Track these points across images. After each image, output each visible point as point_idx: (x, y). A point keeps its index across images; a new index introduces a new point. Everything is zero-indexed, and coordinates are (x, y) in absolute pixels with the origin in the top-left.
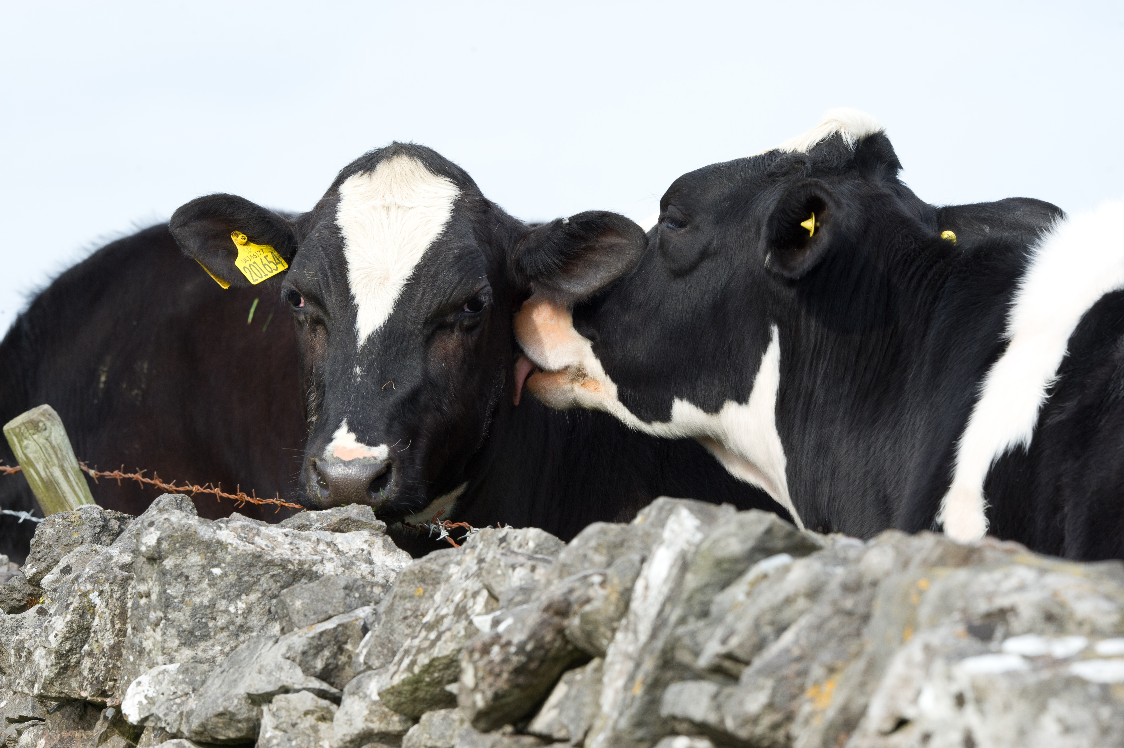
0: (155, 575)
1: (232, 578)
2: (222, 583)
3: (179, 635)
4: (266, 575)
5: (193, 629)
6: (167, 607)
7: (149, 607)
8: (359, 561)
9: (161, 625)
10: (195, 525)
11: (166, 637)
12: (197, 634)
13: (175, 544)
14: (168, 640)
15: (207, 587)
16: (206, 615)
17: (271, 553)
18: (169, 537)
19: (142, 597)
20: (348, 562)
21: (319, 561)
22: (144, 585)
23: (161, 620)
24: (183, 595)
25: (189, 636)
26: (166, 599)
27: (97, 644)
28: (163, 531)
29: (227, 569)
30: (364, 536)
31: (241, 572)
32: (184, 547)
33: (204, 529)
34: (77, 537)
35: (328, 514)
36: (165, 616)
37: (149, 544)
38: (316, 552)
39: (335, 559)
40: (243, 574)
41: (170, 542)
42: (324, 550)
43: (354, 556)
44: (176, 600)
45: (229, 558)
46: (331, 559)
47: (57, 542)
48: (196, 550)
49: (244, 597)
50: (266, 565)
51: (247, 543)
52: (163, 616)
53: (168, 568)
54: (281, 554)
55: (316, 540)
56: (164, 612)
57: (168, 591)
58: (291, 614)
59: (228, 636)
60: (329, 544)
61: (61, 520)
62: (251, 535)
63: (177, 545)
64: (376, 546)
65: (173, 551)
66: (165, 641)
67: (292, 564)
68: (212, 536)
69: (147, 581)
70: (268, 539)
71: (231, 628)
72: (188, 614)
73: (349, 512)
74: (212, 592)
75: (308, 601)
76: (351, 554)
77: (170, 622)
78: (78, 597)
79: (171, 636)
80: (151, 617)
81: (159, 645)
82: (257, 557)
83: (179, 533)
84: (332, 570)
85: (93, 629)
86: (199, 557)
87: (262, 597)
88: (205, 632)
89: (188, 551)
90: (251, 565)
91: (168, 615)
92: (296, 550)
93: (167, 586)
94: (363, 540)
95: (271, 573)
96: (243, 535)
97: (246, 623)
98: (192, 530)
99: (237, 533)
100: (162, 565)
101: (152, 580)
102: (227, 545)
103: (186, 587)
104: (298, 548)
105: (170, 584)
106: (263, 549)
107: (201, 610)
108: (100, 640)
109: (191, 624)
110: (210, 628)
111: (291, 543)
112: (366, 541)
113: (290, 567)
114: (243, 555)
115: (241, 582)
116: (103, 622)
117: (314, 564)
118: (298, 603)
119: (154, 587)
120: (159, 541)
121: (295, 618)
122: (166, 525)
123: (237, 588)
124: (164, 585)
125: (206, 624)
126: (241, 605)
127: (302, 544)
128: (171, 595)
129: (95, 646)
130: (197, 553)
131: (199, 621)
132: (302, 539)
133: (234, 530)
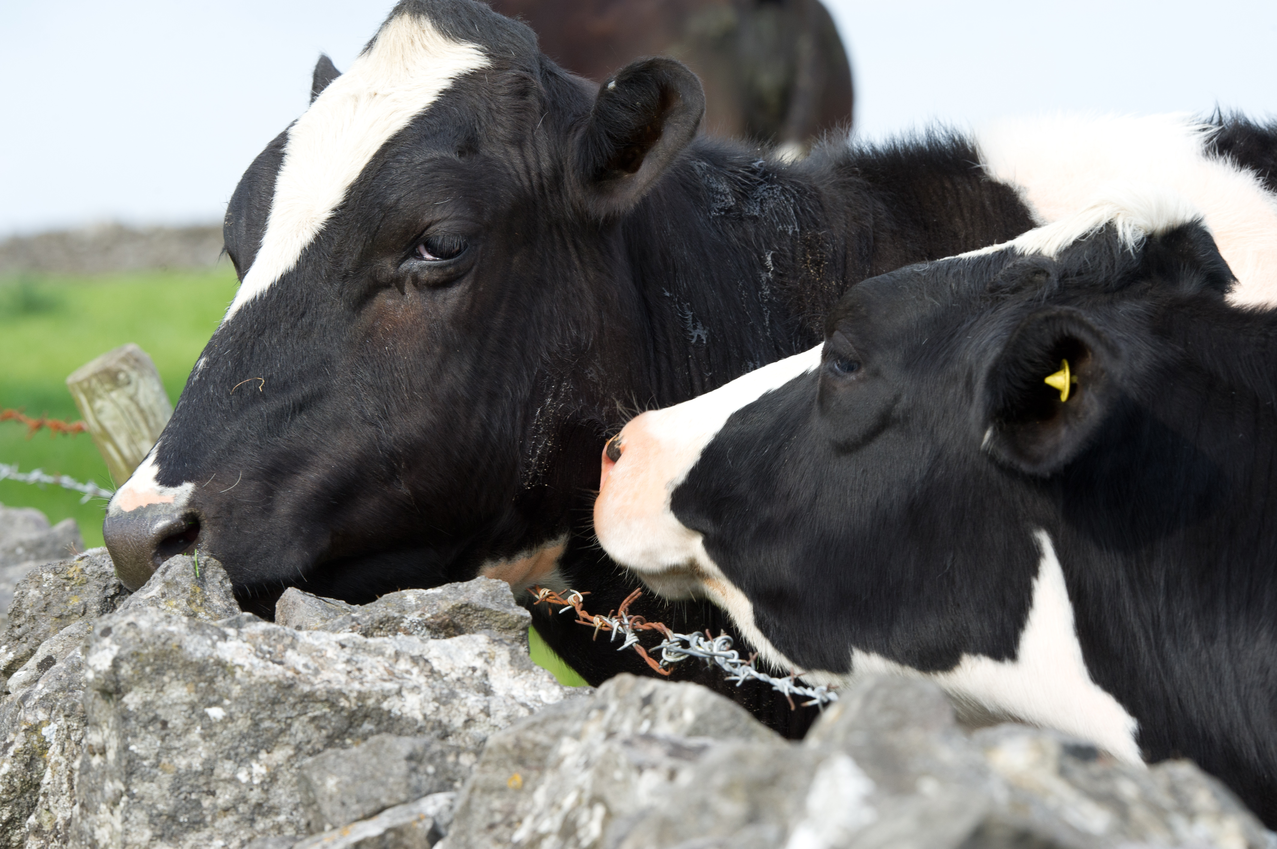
0: (111, 720)
1: (243, 724)
2: (225, 732)
3: (151, 822)
4: (302, 718)
5: (176, 812)
6: (130, 774)
7: (105, 773)
8: (467, 688)
9: (122, 805)
10: (179, 633)
11: (128, 826)
12: (181, 820)
13: (143, 668)
14: (133, 830)
15: (200, 739)
16: (198, 787)
17: (312, 679)
18: (133, 655)
19: (94, 754)
20: (446, 691)
21: (393, 692)
22: (98, 733)
23: (122, 796)
24: (158, 754)
25: (169, 822)
26: (129, 762)
27: (49, 815)
28: (124, 646)
29: (233, 710)
30: (477, 645)
31: (258, 714)
32: (159, 672)
33: (195, 640)
34: (77, 603)
35: (435, 595)
36: (128, 790)
37: (99, 668)
38: (392, 675)
39: (424, 688)
40: (261, 716)
41: (135, 664)
42: (408, 672)
43: (459, 680)
44: (146, 763)
45: (236, 690)
46: (415, 689)
47: (45, 611)
48: (180, 676)
49: (263, 755)
50: (302, 702)
51: (270, 664)
52: (123, 789)
53: (131, 707)
54: (329, 681)
55: (393, 653)
56: (125, 783)
57: (132, 748)
58: (319, 801)
59: (237, 822)
60: (415, 660)
61: (51, 576)
62: (280, 647)
63: (148, 669)
64: (498, 661)
65: (140, 679)
66: (127, 832)
67: (347, 698)
68: (208, 653)
69: (101, 727)
70: (310, 654)
71: (242, 808)
72: (166, 786)
73: (471, 592)
74: (207, 748)
75: (347, 779)
76: (454, 676)
77: (135, 800)
78: (23, 734)
79: (138, 824)
80: (106, 788)
81: (119, 839)
82: (287, 687)
83: (150, 648)
84: (417, 706)
85: (42, 790)
86: (186, 689)
87: (295, 755)
88: (196, 816)
89: (166, 679)
90: (275, 702)
91: (132, 788)
92: (357, 673)
93: (129, 739)
94: (477, 651)
95: (310, 714)
96: (265, 648)
97: (268, 799)
98: (173, 643)
99: (254, 646)
100: (122, 703)
101: (108, 727)
102: (234, 667)
103: (163, 739)
104: (360, 670)
105: (135, 736)
106: (298, 673)
107: (189, 779)
108: (52, 809)
109: (171, 802)
110: (206, 809)
111: (348, 661)
112: (481, 654)
113: (343, 703)
114: (261, 685)
115: (258, 731)
116: (57, 778)
117: (385, 697)
118: (331, 783)
119: (111, 739)
120: (116, 663)
121: (327, 808)
122: (131, 634)
123: (252, 741)
124: (125, 737)
125: (198, 803)
126: (259, 770)
127: (367, 661)
128: (137, 755)
129: (45, 817)
130: (182, 682)
131: (185, 798)
132: (370, 652)
133: (252, 640)
